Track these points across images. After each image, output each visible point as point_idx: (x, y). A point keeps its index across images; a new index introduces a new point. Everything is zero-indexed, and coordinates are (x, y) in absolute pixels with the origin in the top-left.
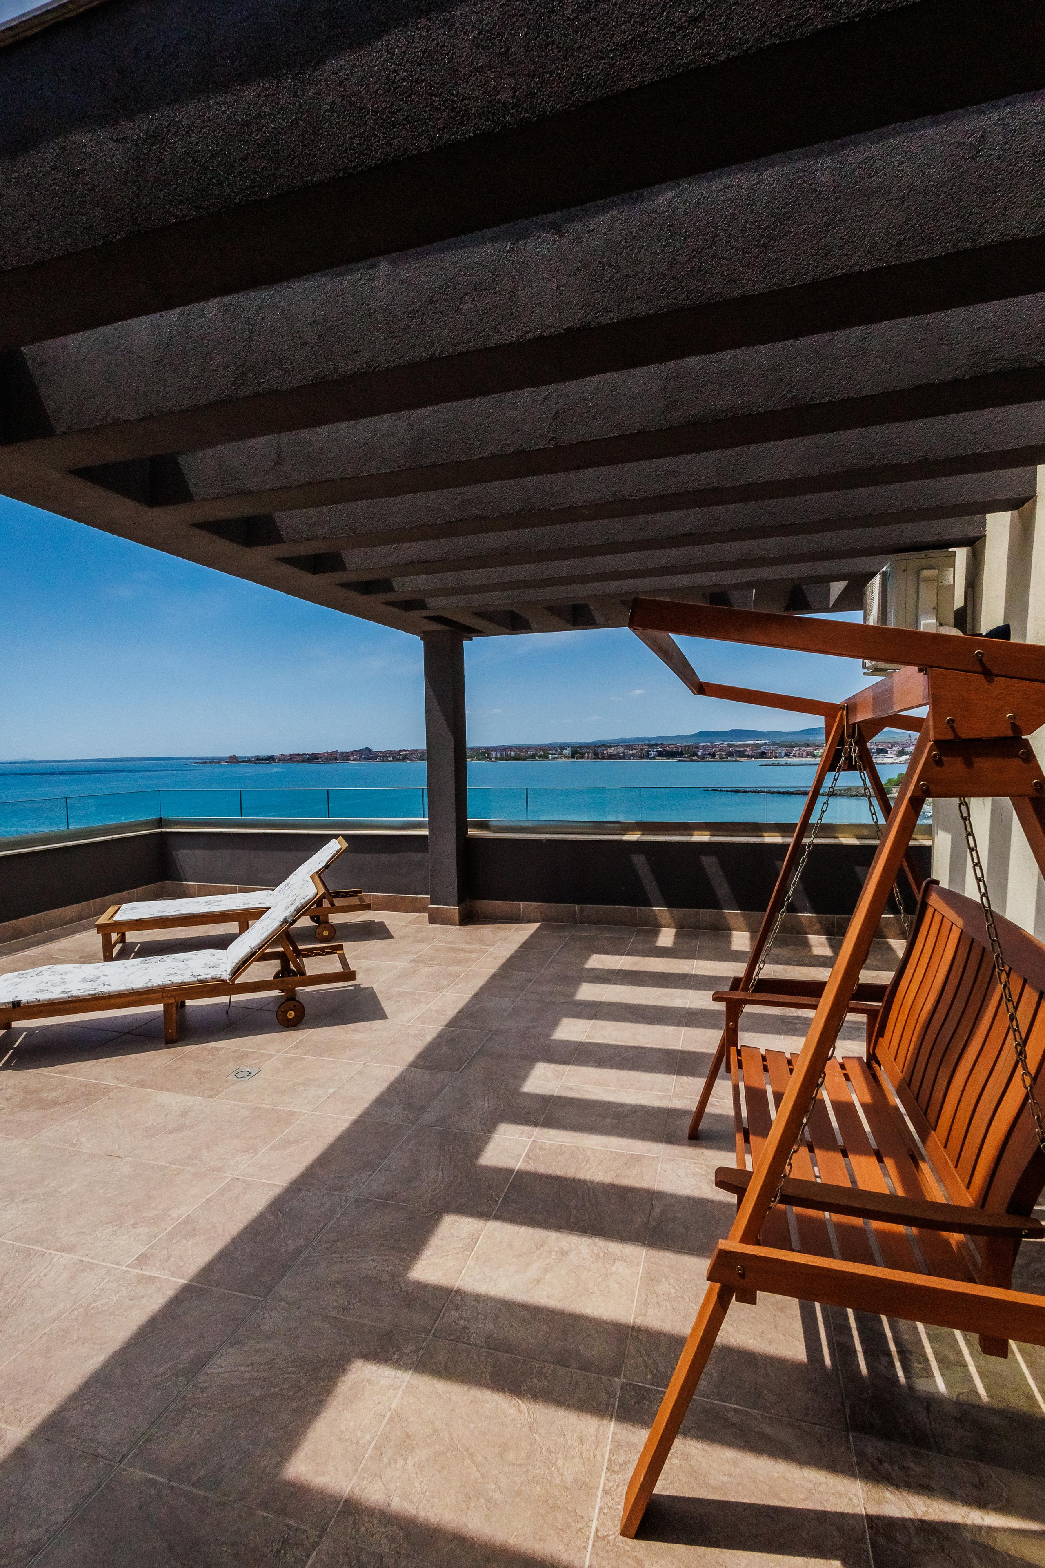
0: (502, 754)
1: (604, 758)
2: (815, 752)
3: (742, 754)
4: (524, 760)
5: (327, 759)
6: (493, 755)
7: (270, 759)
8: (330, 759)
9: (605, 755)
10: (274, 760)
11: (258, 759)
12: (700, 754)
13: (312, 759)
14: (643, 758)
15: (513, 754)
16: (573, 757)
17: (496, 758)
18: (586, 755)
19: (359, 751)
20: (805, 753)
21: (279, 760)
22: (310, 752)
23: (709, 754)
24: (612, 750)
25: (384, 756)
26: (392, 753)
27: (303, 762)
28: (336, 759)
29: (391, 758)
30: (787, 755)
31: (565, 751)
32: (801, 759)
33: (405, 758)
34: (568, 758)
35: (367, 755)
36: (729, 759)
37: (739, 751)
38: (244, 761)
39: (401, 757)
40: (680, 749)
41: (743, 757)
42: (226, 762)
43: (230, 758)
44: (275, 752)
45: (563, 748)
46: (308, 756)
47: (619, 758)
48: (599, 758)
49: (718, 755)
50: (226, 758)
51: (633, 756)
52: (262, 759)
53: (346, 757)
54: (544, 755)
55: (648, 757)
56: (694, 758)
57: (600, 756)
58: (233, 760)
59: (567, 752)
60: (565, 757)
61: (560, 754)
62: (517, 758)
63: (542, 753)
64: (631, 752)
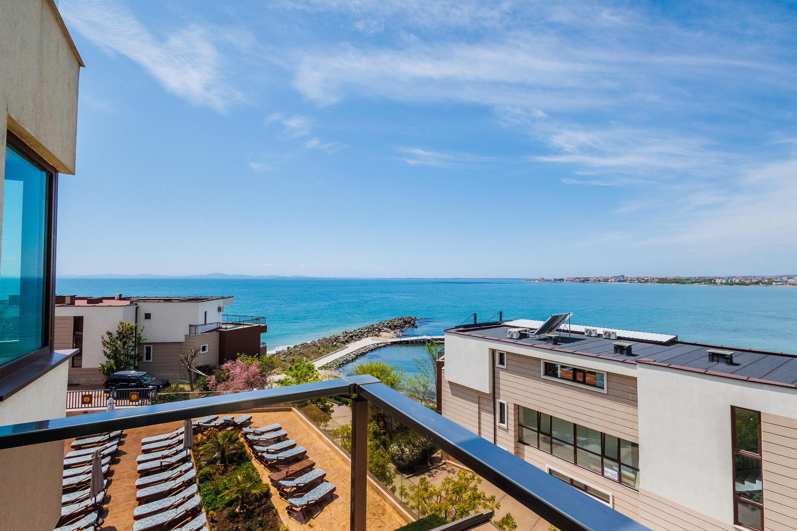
0: (727, 281)
4: (748, 285)
5: (594, 281)
6: (718, 281)
8: (596, 281)
10: (563, 280)
13: (586, 280)
15: (737, 281)
17: (721, 283)
19: (615, 277)
21: (566, 280)
22: (584, 277)
25: (632, 281)
26: (637, 278)
27: (580, 282)
28: (599, 281)
29: (636, 281)
33: (646, 281)
39: (644, 281)
42: (538, 281)
44: (564, 276)
45: (788, 278)
46: (583, 279)
52: (557, 280)
54: (768, 283)
60: (790, 284)
61: (786, 282)
62: (742, 283)
63: (766, 281)
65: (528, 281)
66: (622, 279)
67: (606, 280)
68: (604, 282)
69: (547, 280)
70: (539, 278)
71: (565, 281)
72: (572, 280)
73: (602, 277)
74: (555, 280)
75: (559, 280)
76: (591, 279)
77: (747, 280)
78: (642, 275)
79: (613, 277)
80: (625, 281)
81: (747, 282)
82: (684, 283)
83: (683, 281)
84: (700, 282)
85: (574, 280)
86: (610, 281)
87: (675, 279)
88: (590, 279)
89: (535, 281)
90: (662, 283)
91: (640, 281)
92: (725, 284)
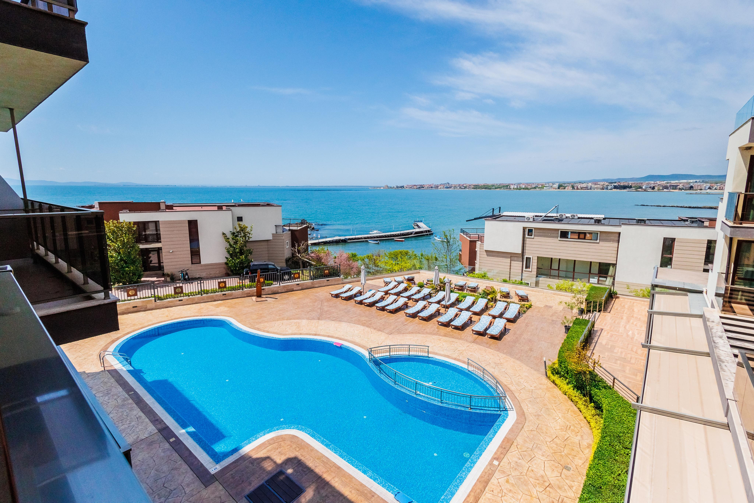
0: (517, 187)
1: (578, 189)
4: (529, 189)
5: (428, 188)
6: (512, 187)
9: (579, 188)
10: (404, 187)
12: (644, 187)
13: (421, 187)
14: (604, 189)
15: (523, 187)
16: (559, 188)
17: (514, 189)
18: (567, 187)
19: (443, 184)
21: (406, 188)
22: (420, 184)
23: (650, 187)
24: (584, 185)
25: (455, 187)
26: (459, 185)
27: (417, 188)
28: (432, 187)
29: (458, 188)
33: (465, 188)
34: (556, 189)
36: (666, 190)
37: (673, 186)
39: (463, 187)
40: (630, 185)
41: (675, 189)
42: (383, 188)
44: (405, 184)
45: (553, 184)
46: (419, 186)
47: (588, 190)
48: (575, 189)
49: (656, 188)
51: (597, 188)
54: (541, 187)
55: (606, 189)
56: (639, 190)
57: (576, 188)
59: (556, 186)
60: (554, 188)
61: (551, 187)
62: (526, 188)
63: (540, 186)
64: (596, 186)
65: (375, 188)
66: (448, 186)
67: (437, 187)
68: (435, 188)
69: (391, 188)
70: (384, 186)
72: (410, 187)
73: (433, 184)
74: (397, 187)
75: (400, 187)
77: (529, 185)
78: (462, 183)
79: (441, 184)
80: (451, 187)
81: (529, 187)
82: (490, 189)
83: (489, 188)
84: (500, 188)
85: (412, 187)
86: (439, 187)
87: (484, 186)
88: (424, 186)
89: (380, 188)
90: (476, 188)
91: (461, 187)
92: (516, 189)
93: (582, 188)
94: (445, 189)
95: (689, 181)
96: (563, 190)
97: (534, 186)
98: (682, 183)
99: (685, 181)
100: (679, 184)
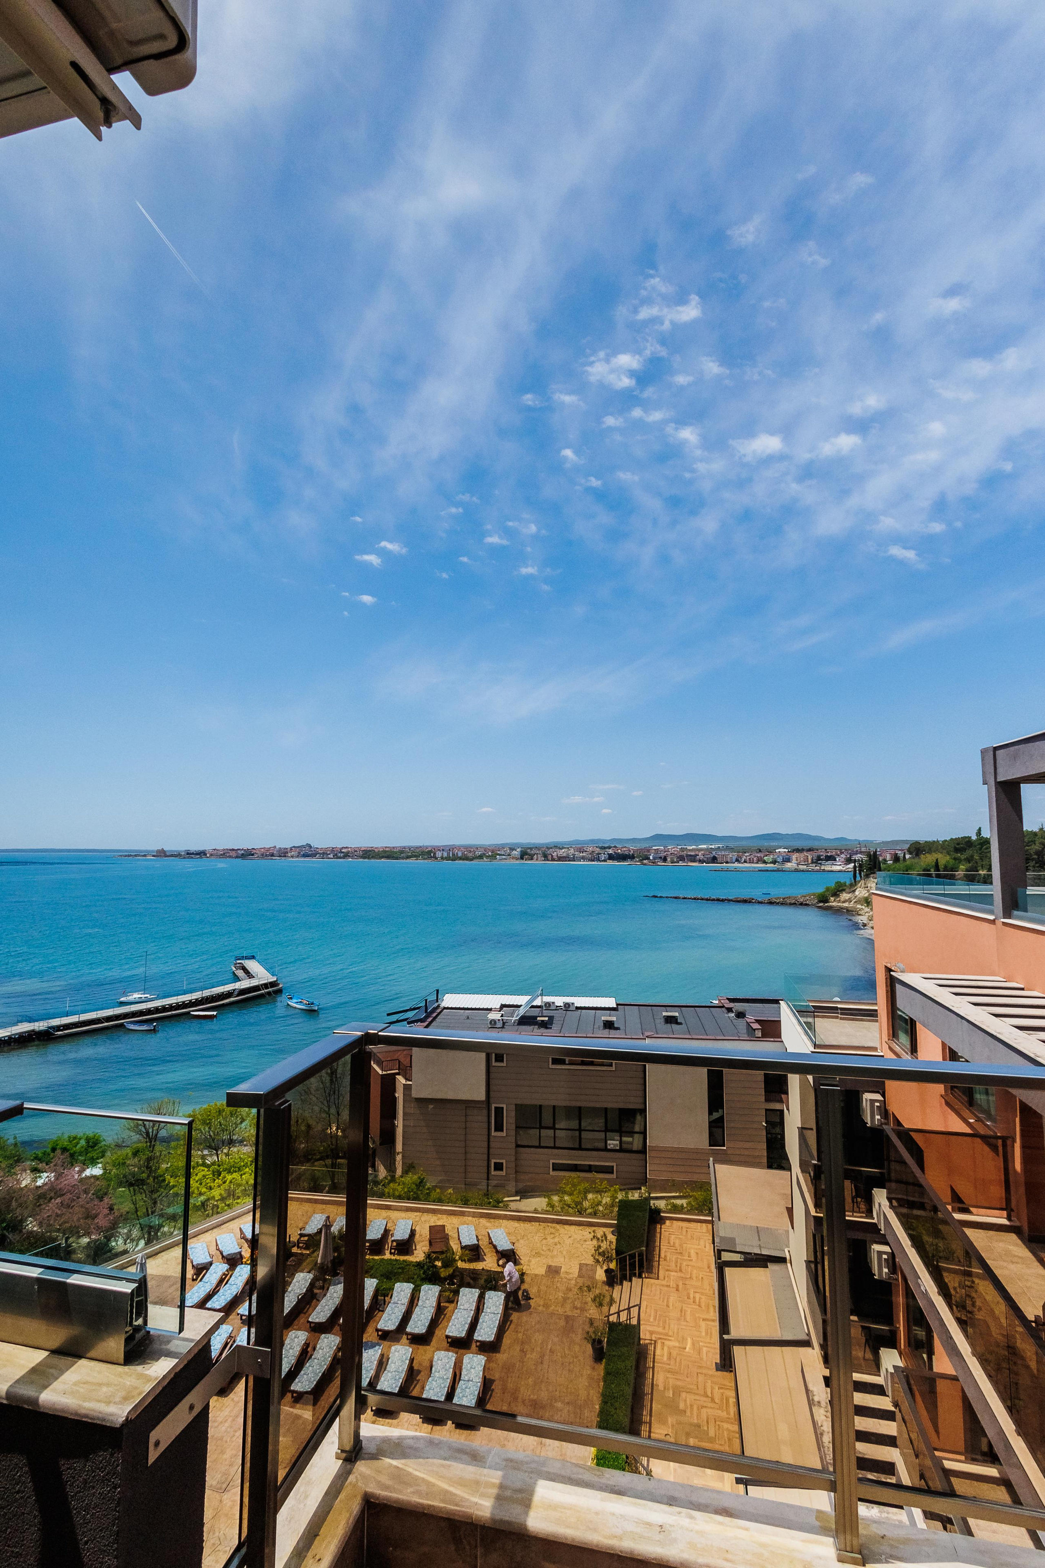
0: (448, 854)
1: (553, 860)
2: (765, 858)
3: (693, 858)
4: (471, 860)
5: (262, 855)
6: (439, 854)
7: (202, 854)
8: (266, 855)
9: (555, 857)
10: (205, 854)
11: (188, 854)
12: (651, 858)
13: (247, 854)
14: (594, 861)
15: (460, 854)
16: (522, 858)
17: (442, 858)
18: (535, 857)
19: (298, 847)
20: (755, 859)
21: (211, 855)
22: (245, 847)
23: (661, 858)
24: (562, 852)
25: (324, 854)
26: (333, 850)
27: (237, 857)
28: (272, 855)
29: (331, 856)
30: (737, 860)
31: (514, 852)
32: (753, 865)
33: (346, 855)
34: (517, 859)
35: (307, 852)
36: (681, 863)
37: (691, 855)
38: (172, 856)
39: (342, 854)
40: (632, 852)
41: (694, 861)
42: (153, 856)
43: (158, 851)
44: (208, 847)
45: (512, 849)
46: (242, 852)
47: (569, 861)
48: (548, 860)
49: (669, 859)
50: (153, 851)
51: (583, 858)
52: (193, 854)
53: (283, 853)
54: (492, 856)
55: (599, 860)
56: (645, 861)
57: (550, 858)
58: (162, 854)
59: (516, 853)
60: (513, 858)
61: (509, 855)
62: (465, 858)
63: (490, 853)
64: (581, 854)
68: (280, 856)
71: (208, 855)
72: (221, 855)
73: (275, 847)
75: (197, 853)
76: (258, 852)
77: (471, 851)
79: (294, 847)
80: (314, 855)
81: (470, 855)
82: (396, 858)
83: (395, 855)
84: (417, 857)
85: (225, 854)
86: (289, 855)
87: (385, 852)
88: (255, 851)
90: (367, 857)
91: (336, 854)
92: (446, 858)
93: (560, 859)
94: (303, 859)
95: (710, 847)
96: (529, 862)
97: (478, 853)
98: (701, 850)
99: (705, 846)
100: (697, 853)
